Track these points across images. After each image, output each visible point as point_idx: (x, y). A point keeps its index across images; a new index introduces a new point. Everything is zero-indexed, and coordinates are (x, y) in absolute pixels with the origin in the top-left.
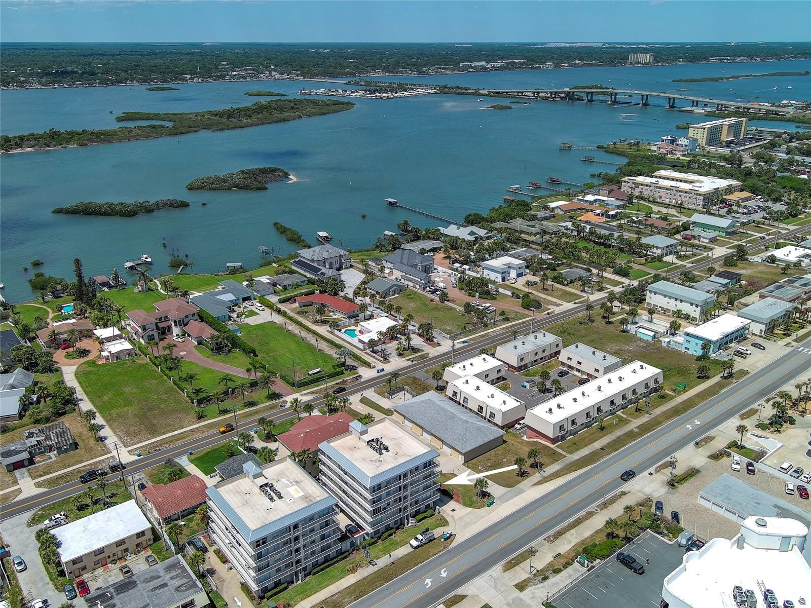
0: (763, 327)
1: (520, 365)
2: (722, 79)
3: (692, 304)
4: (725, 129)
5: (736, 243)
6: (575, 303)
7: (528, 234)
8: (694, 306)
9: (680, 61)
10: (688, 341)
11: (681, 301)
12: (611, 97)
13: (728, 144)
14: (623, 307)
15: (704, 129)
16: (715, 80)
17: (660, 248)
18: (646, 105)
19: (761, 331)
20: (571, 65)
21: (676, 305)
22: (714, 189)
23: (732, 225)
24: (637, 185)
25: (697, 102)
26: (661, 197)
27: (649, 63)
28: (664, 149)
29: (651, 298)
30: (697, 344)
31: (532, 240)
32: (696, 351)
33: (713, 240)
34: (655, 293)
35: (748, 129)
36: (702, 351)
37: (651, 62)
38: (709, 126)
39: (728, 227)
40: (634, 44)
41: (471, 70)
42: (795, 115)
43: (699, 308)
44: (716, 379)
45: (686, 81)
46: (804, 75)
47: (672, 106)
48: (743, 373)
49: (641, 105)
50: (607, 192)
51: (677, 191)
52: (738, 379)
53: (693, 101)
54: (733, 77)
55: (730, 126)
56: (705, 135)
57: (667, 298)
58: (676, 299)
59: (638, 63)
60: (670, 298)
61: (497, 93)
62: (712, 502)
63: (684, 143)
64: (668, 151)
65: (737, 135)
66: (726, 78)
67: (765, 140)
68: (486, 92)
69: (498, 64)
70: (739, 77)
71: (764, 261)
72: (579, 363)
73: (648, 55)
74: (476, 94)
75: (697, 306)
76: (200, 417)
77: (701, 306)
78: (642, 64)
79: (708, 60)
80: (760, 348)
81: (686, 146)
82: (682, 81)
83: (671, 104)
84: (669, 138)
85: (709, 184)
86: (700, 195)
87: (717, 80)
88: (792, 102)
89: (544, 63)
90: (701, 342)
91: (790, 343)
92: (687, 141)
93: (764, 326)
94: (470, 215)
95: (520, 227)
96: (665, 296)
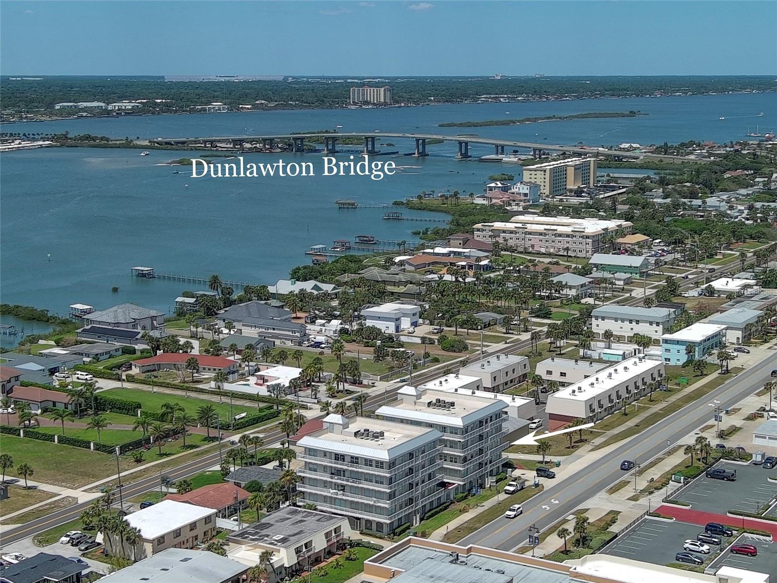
0: (739, 334)
1: (494, 385)
2: (514, 122)
3: (651, 323)
4: (571, 172)
5: (657, 283)
6: (506, 343)
7: (394, 284)
8: (654, 325)
9: (431, 100)
10: (667, 350)
11: (638, 322)
12: (367, 145)
13: (578, 193)
14: (567, 341)
15: (545, 171)
16: (504, 124)
17: (574, 287)
18: (423, 154)
19: (738, 338)
20: (255, 107)
21: (632, 329)
22: (603, 230)
23: (646, 263)
24: (496, 233)
25: (503, 147)
26: (533, 246)
27: (385, 104)
28: (499, 198)
29: (598, 326)
30: (678, 351)
31: (402, 291)
32: (678, 360)
33: (628, 282)
34: (603, 319)
35: (598, 174)
36: (687, 356)
37: (388, 101)
38: (552, 167)
39: (641, 266)
40: (339, 78)
41: (85, 114)
42: (648, 160)
43: (661, 326)
44: (715, 375)
45: (461, 125)
46: (628, 116)
47: (465, 156)
48: (738, 370)
49: (416, 155)
50: (461, 242)
51: (555, 235)
52: (737, 373)
53: (497, 146)
54: (528, 120)
55: (577, 168)
56: (547, 180)
57: (619, 322)
58: (631, 321)
59: (367, 103)
60: (623, 321)
61: (167, 143)
62: (767, 437)
63: (521, 191)
64: (504, 202)
65: (586, 180)
66: (519, 121)
67: (623, 187)
68: (147, 143)
69: (127, 105)
70: (536, 119)
71: (700, 295)
72: (563, 374)
73: (382, 90)
74: (128, 145)
75: (658, 324)
76: (139, 461)
77: (663, 323)
78: (374, 104)
79: (475, 100)
80: (744, 352)
81: (526, 195)
82: (455, 125)
83: (463, 152)
84: (500, 185)
85: (593, 226)
86: (588, 237)
87: (508, 124)
88: (634, 145)
89: (209, 103)
90: (684, 347)
91: (772, 347)
92: (525, 187)
93: (740, 332)
94: (298, 269)
95: (381, 277)
96: (616, 320)
